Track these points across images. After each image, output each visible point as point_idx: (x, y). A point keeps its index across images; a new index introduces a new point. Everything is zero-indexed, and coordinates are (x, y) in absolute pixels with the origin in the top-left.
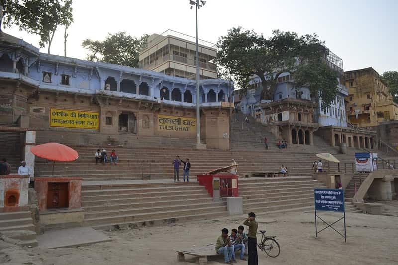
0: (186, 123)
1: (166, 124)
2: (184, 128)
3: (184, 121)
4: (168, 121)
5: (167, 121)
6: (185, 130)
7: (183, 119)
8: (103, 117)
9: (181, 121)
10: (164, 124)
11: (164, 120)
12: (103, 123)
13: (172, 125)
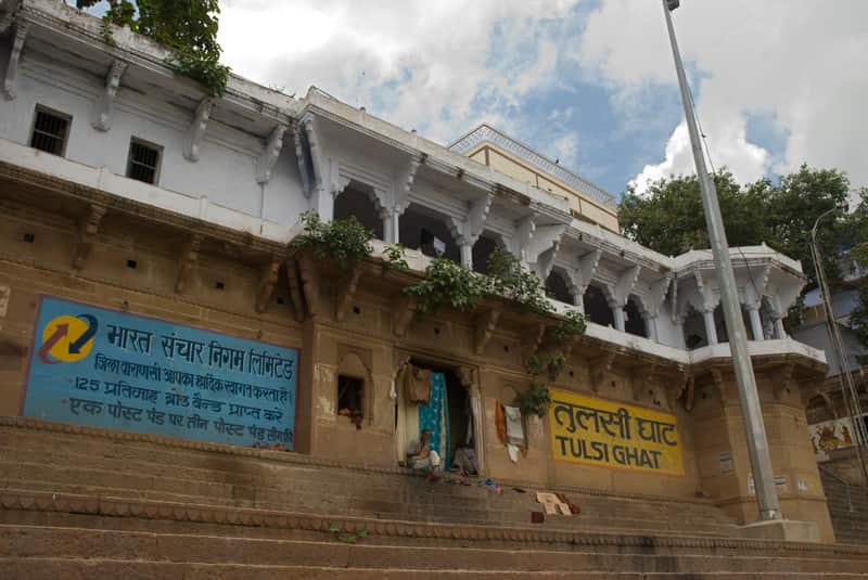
0: (647, 432)
1: (580, 434)
2: (644, 452)
3: (640, 421)
4: (588, 416)
5: (583, 418)
6: (649, 462)
7: (635, 412)
8: (324, 375)
9: (633, 424)
10: (573, 430)
11: (570, 412)
12: (325, 406)
13: (601, 437)
